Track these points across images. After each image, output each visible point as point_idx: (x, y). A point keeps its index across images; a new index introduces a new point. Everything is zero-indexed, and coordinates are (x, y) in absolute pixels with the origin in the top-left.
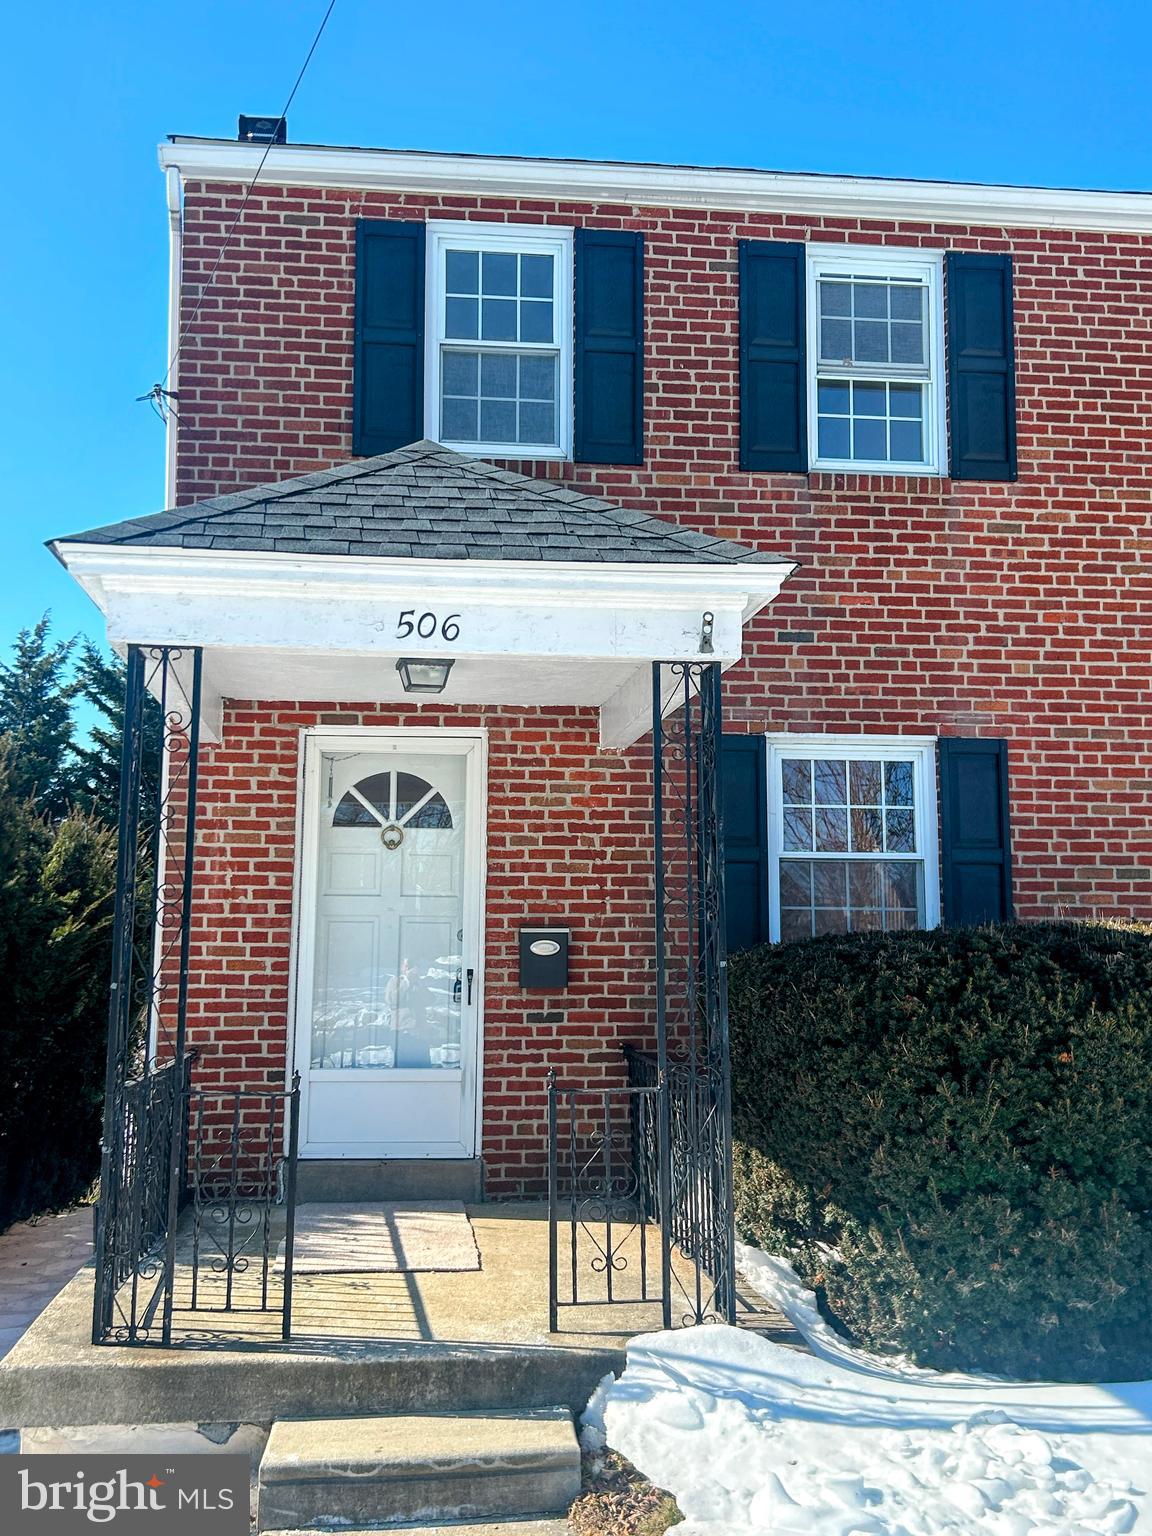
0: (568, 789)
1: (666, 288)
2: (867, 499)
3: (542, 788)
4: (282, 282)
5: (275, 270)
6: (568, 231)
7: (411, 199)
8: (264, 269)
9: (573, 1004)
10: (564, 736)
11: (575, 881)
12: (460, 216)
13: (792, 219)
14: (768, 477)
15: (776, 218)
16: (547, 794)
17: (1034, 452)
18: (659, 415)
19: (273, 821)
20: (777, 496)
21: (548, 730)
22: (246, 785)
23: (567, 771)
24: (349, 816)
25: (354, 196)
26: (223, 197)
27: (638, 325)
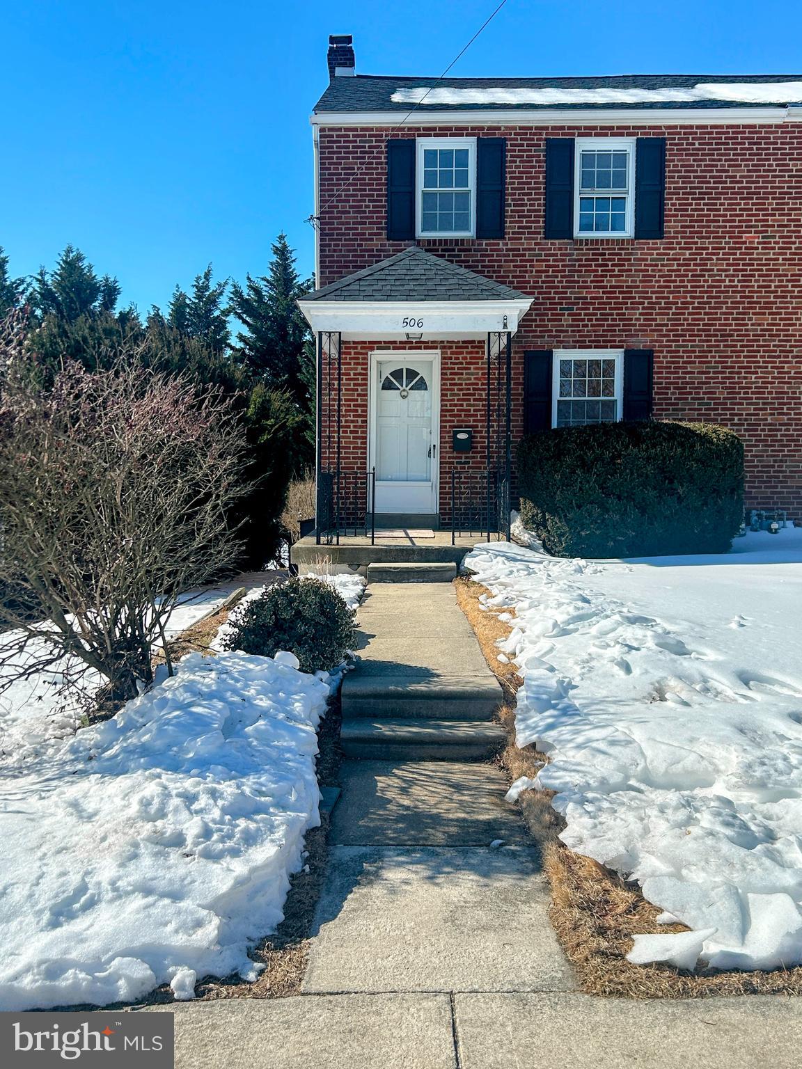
0: (472, 374)
1: (515, 162)
2: (598, 249)
3: (462, 374)
4: (358, 169)
5: (356, 163)
6: (474, 139)
7: (409, 129)
8: (351, 163)
9: (473, 457)
10: (471, 353)
11: (474, 410)
12: (430, 135)
13: (569, 128)
14: (557, 241)
15: (562, 128)
16: (464, 376)
17: (671, 226)
18: (511, 217)
19: (359, 388)
20: (560, 249)
21: (465, 350)
22: (349, 374)
23: (472, 366)
24: (387, 386)
25: (387, 129)
26: (335, 133)
27: (503, 178)
